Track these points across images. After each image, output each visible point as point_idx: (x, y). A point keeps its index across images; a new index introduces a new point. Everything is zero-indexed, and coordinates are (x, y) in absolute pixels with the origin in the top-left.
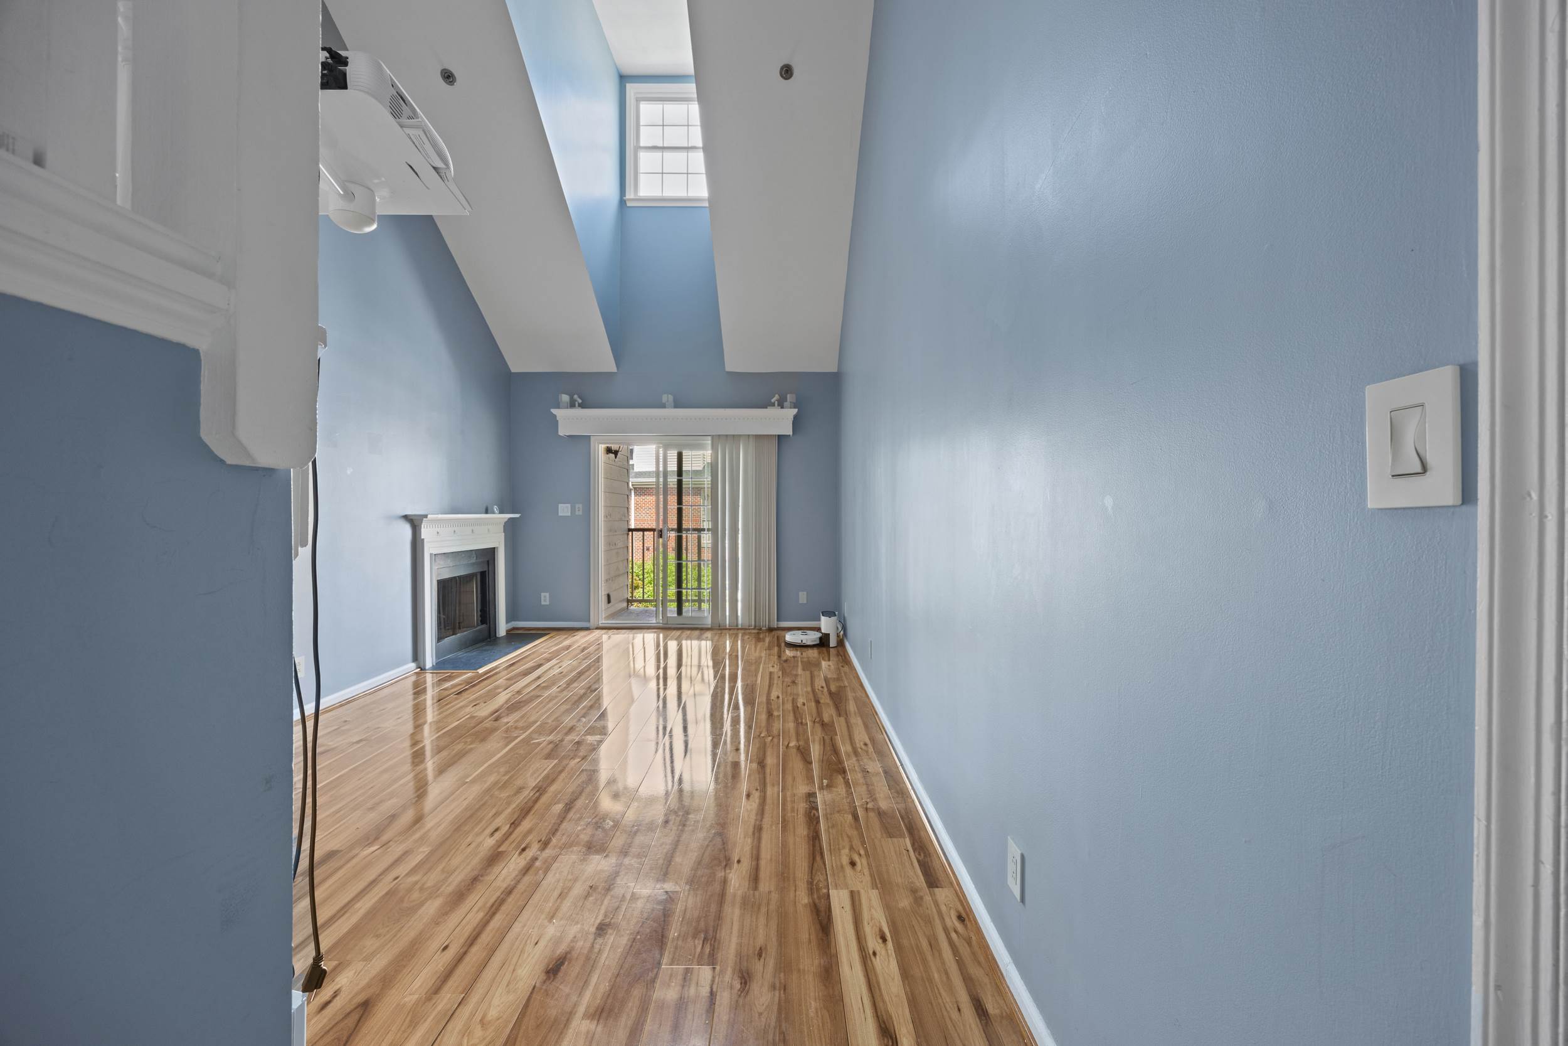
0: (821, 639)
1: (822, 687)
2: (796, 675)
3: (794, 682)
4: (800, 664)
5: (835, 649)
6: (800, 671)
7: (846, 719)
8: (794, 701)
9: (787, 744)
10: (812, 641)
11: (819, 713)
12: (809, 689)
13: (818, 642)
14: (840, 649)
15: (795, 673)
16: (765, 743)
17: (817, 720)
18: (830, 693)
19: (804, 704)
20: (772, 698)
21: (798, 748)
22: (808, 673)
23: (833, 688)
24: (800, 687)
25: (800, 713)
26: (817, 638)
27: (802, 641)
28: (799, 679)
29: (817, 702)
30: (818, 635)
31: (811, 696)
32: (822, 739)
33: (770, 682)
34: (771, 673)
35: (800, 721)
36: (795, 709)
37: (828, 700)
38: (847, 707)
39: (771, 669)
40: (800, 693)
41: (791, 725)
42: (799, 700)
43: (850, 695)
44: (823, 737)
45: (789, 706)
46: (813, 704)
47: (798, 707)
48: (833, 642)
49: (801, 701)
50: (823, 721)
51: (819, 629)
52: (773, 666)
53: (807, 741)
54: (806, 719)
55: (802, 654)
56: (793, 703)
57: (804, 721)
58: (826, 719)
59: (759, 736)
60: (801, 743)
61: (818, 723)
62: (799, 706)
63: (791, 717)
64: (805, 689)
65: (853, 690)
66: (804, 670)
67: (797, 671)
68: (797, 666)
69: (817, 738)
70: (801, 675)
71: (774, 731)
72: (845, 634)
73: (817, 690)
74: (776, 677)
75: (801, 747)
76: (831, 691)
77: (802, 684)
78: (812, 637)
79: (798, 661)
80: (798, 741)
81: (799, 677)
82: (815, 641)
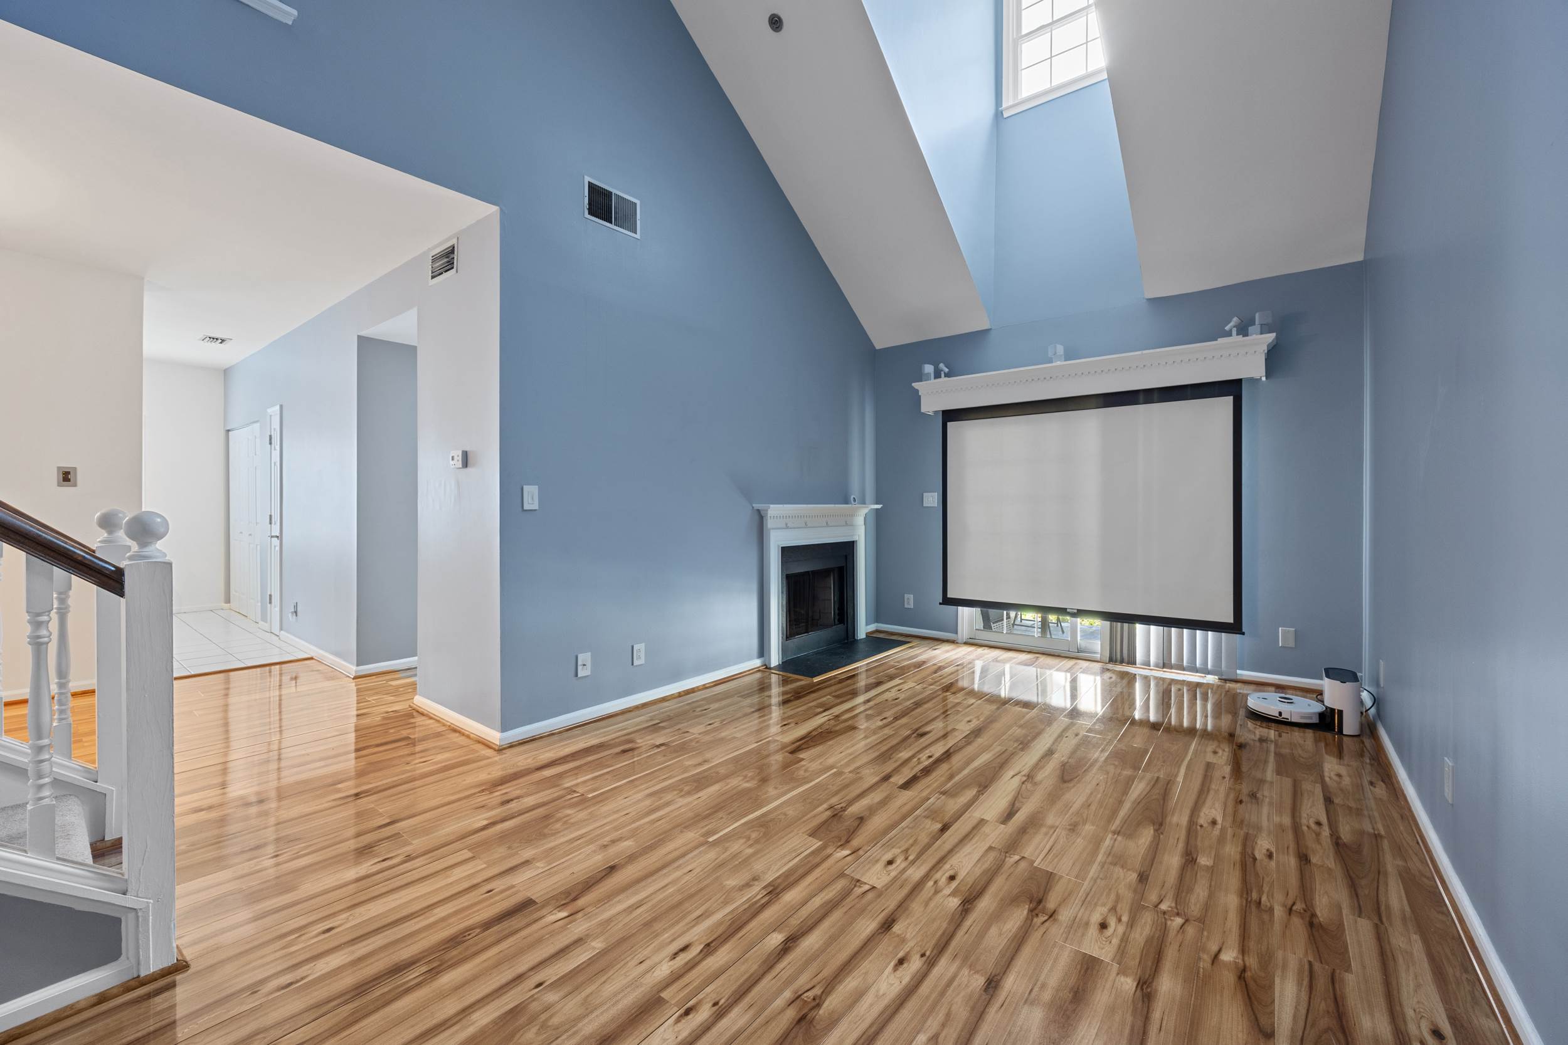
0: (1321, 715)
1: (1319, 824)
2: (1262, 781)
3: (1253, 796)
4: (1272, 758)
5: (1355, 739)
6: (1270, 774)
7: (1376, 926)
8: (1247, 843)
9: (1214, 948)
10: (1302, 717)
11: (1305, 889)
12: (1287, 820)
13: (1315, 720)
14: (1368, 742)
15: (1259, 775)
16: (1164, 930)
17: (1299, 906)
18: (1337, 843)
19: (1270, 856)
20: (1201, 821)
21: (1242, 974)
22: (1287, 782)
23: (1346, 833)
24: (1265, 810)
25: (1257, 875)
26: (1314, 713)
27: (1280, 714)
28: (1266, 793)
29: (1304, 858)
30: (1318, 708)
31: (1290, 836)
32: (1307, 967)
33: (1203, 784)
34: (1209, 766)
35: (1255, 895)
36: (1247, 863)
37: (1331, 862)
38: (1381, 892)
39: (1210, 758)
40: (1265, 823)
41: (1231, 901)
42: (1259, 842)
43: (1391, 864)
44: (1310, 963)
45: (1232, 850)
46: (1292, 861)
47: (1255, 859)
48: (1350, 726)
49: (1263, 844)
50: (1313, 915)
51: (1318, 694)
52: (1215, 752)
53: (1266, 960)
54: (1271, 895)
55: (1280, 736)
56: (1244, 845)
57: (1264, 899)
58: (1322, 912)
59: (1156, 906)
60: (1252, 961)
61: (1301, 915)
62: (1257, 856)
63: (1232, 880)
64: (1277, 819)
65: (1399, 850)
66: (1279, 772)
67: (1264, 771)
68: (1266, 762)
69: (1293, 963)
70: (1272, 783)
71: (1193, 907)
72: (1379, 714)
73: (1305, 828)
74: (1217, 774)
75: (1248, 974)
76: (1338, 838)
77: (1271, 804)
78: (1303, 709)
79: (1268, 751)
80: (1243, 951)
81: (1266, 786)
82: (1311, 718)
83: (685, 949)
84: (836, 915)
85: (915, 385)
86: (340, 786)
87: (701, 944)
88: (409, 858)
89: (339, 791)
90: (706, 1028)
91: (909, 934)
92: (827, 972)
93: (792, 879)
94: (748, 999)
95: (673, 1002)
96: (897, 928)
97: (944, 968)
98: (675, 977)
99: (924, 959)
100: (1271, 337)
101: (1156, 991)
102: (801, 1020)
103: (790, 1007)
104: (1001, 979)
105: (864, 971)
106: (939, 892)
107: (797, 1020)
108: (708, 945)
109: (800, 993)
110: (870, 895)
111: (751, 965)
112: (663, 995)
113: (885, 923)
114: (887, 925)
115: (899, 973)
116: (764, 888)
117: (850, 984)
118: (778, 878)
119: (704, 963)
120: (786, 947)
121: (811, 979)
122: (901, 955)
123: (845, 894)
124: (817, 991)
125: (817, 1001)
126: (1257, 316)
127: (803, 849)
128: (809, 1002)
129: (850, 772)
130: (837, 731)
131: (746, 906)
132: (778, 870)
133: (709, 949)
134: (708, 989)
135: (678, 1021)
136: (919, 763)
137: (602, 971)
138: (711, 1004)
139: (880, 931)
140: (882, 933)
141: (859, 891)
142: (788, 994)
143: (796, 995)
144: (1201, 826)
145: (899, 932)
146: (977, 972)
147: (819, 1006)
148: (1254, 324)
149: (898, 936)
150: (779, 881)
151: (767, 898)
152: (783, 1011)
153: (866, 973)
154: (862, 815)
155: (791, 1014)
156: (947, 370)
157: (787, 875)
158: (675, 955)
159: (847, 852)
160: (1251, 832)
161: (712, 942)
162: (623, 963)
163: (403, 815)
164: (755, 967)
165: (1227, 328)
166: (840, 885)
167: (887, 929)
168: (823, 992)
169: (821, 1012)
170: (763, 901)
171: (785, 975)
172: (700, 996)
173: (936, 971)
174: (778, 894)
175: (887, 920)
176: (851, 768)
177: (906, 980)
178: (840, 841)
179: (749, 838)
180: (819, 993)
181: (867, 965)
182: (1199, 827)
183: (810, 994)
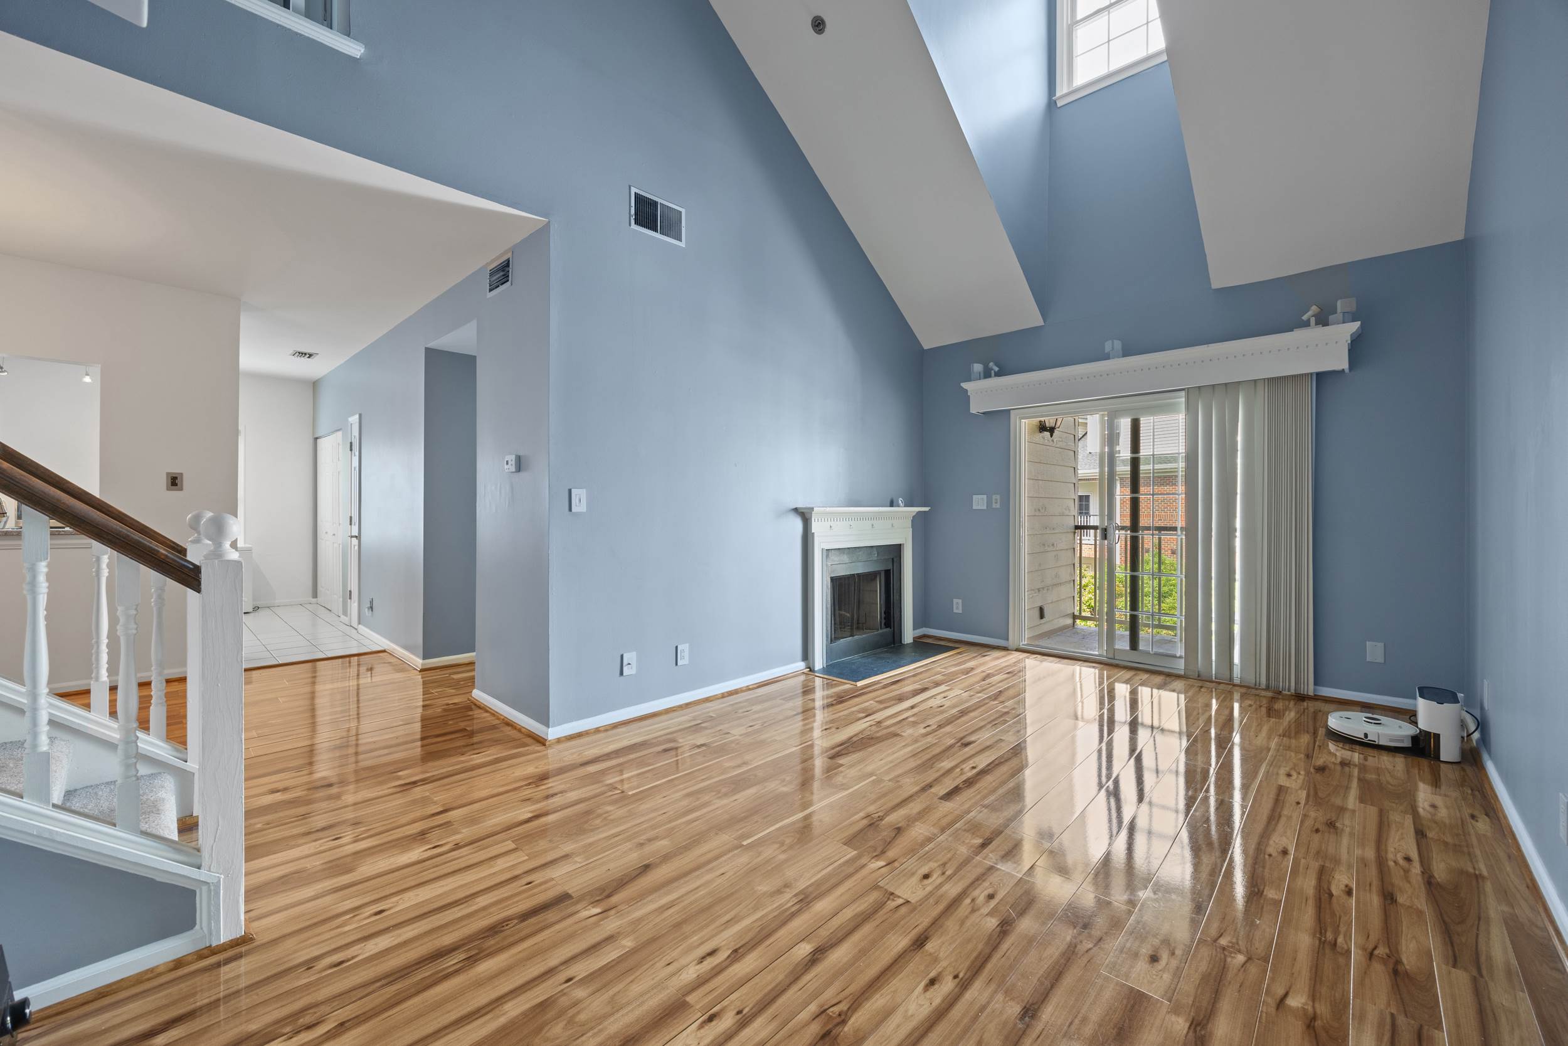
0: (1415, 739)
1: (1408, 859)
2: (1342, 810)
3: (1331, 825)
4: (1355, 783)
5: (1455, 766)
6: (1352, 800)
7: (1474, 980)
8: (1323, 875)
9: (1281, 992)
10: (1391, 740)
11: (1390, 933)
12: (1370, 853)
13: (1407, 744)
14: (1469, 770)
15: (1338, 801)
16: (1224, 968)
17: (1381, 951)
18: (1430, 882)
19: (1349, 892)
20: (1271, 850)
21: (1311, 1023)
22: (1372, 811)
23: (1441, 870)
24: (1345, 841)
25: (1333, 914)
26: (1407, 736)
27: (1366, 735)
28: (1347, 822)
29: (1389, 898)
30: (1409, 730)
31: (1373, 872)
32: (1388, 1020)
33: (1273, 810)
34: (1281, 789)
35: (1330, 936)
36: (1323, 898)
37: (1421, 902)
38: (1482, 940)
39: (1283, 781)
40: (1344, 856)
41: (1303, 941)
42: (1337, 876)
43: (1494, 909)
44: (1392, 1015)
45: (1308, 884)
46: (1375, 900)
47: (1331, 895)
48: (1449, 750)
49: (1341, 880)
50: (1398, 962)
51: (1411, 716)
52: (1289, 775)
53: (1340, 1008)
54: (1348, 936)
55: (1366, 759)
56: (1319, 879)
57: (1340, 940)
58: (1409, 958)
59: (1215, 941)
60: (1323, 1009)
61: (1384, 961)
62: (1334, 892)
63: (1308, 916)
64: (1358, 852)
65: (1504, 894)
66: (1362, 800)
67: (1345, 797)
68: (1348, 788)
69: (1372, 1013)
70: (1354, 811)
71: (1257, 945)
72: (1485, 740)
73: (1391, 864)
74: (1291, 799)
75: (1318, 1023)
76: (1431, 876)
77: (1352, 834)
78: (1394, 731)
79: (1350, 776)
80: (1313, 996)
81: (1347, 815)
82: (1402, 741)
83: (712, 953)
84: (867, 928)
85: (964, 385)
86: (400, 773)
87: (728, 949)
88: (457, 847)
89: (399, 778)
90: (730, 1036)
91: (941, 954)
92: (853, 988)
93: (823, 888)
94: (771, 1011)
95: (698, 1007)
96: (930, 947)
97: (976, 993)
98: (701, 982)
99: (957, 980)
100: (1355, 326)
101: (1211, 1034)
102: (825, 1036)
103: (815, 1021)
104: (1039, 1008)
105: (892, 989)
106: (975, 911)
107: (821, 1033)
108: (736, 951)
109: (826, 1007)
110: (903, 910)
111: (777, 974)
112: (690, 999)
113: (917, 940)
114: (920, 942)
115: (929, 994)
116: (795, 896)
117: (877, 1002)
118: (810, 886)
119: (731, 969)
120: (814, 958)
121: (838, 994)
122: (932, 975)
123: (878, 907)
124: (843, 1007)
125: (843, 1017)
126: (1339, 303)
127: (836, 858)
128: (835, 1018)
129: (890, 780)
130: (877, 738)
131: (776, 914)
132: (810, 879)
133: (737, 955)
134: (733, 997)
135: (701, 1026)
136: (961, 774)
137: (630, 970)
138: (735, 1012)
139: (912, 948)
140: (914, 950)
141: (892, 904)
142: (813, 1008)
143: (822, 1009)
144: (1270, 855)
145: (932, 951)
146: (1012, 999)
147: (844, 1022)
148: (1335, 312)
149: (931, 954)
150: (810, 889)
151: (797, 907)
152: (807, 1024)
153: (895, 992)
154: (899, 825)
155: (815, 1028)
156: (997, 369)
157: (818, 884)
158: (702, 959)
159: (882, 863)
160: (1327, 865)
161: (740, 948)
162: (651, 963)
163: (454, 805)
164: (781, 977)
165: (1305, 318)
166: (874, 896)
167: (918, 946)
168: (849, 1009)
169: (846, 1029)
170: (793, 909)
171: (812, 987)
172: (725, 1003)
173: (969, 995)
174: (809, 903)
175: (920, 937)
176: (892, 776)
177: (937, 1001)
178: (875, 851)
179: (782, 844)
180: (845, 1008)
181: (897, 984)
182: (1267, 857)
183: (836, 1009)
